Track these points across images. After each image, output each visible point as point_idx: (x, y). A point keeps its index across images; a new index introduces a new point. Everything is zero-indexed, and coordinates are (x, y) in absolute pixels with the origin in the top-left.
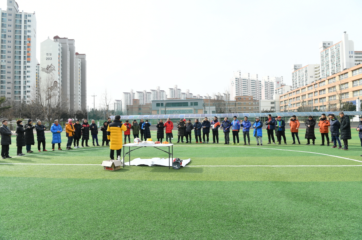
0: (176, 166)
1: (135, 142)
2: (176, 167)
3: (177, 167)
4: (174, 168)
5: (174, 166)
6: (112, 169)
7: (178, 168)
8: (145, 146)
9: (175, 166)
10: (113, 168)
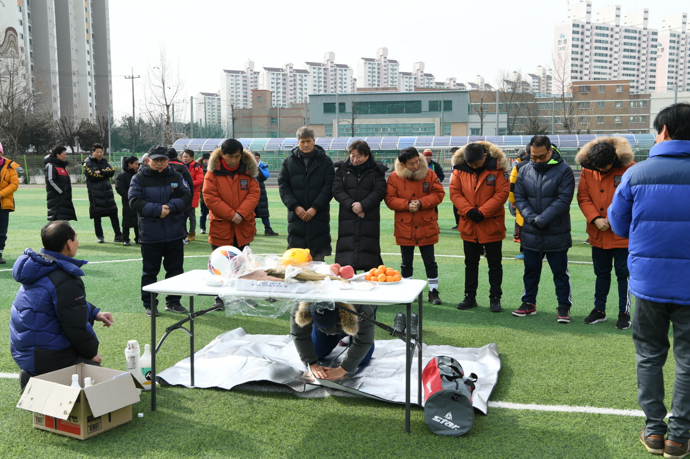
0: (449, 416)
1: (217, 272)
2: (448, 421)
3: (451, 425)
4: (432, 429)
5: (436, 418)
6: (77, 431)
7: (457, 432)
8: (268, 295)
9: (443, 416)
10: (82, 424)
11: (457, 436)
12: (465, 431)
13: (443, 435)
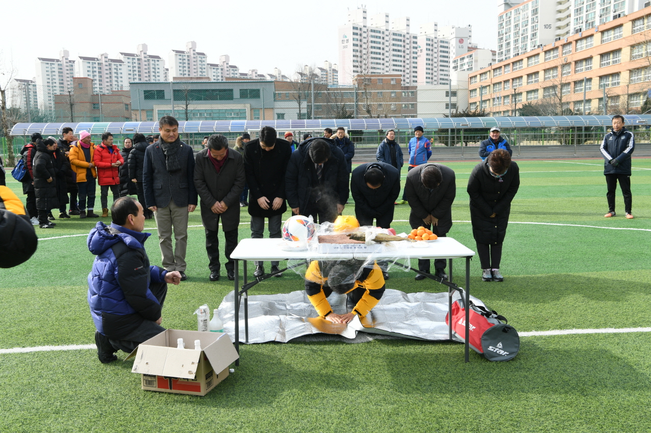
0: (500, 345)
1: (295, 239)
2: (499, 349)
3: (502, 352)
5: (491, 348)
7: (507, 357)
9: (495, 345)
11: (507, 361)
12: (513, 356)
13: (496, 361)
